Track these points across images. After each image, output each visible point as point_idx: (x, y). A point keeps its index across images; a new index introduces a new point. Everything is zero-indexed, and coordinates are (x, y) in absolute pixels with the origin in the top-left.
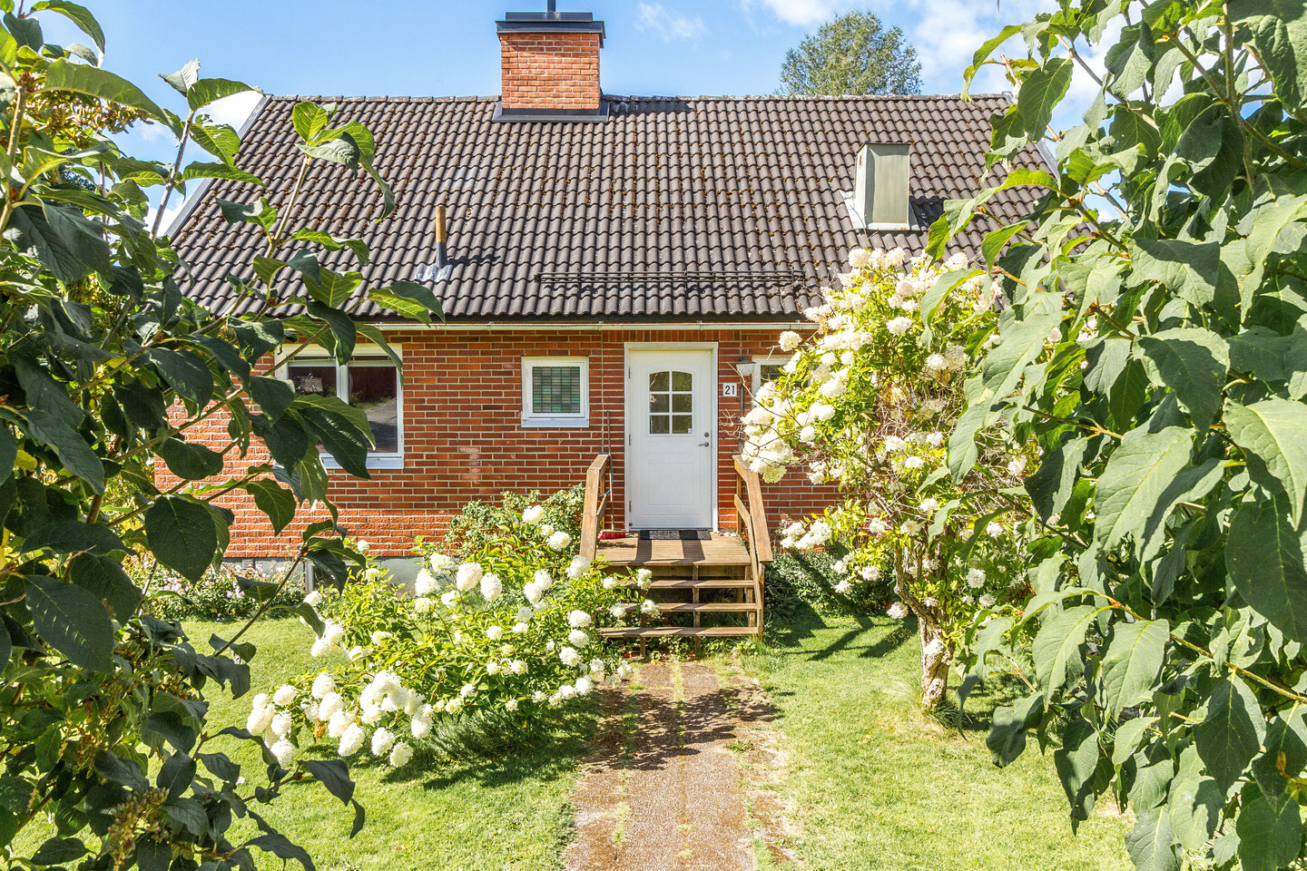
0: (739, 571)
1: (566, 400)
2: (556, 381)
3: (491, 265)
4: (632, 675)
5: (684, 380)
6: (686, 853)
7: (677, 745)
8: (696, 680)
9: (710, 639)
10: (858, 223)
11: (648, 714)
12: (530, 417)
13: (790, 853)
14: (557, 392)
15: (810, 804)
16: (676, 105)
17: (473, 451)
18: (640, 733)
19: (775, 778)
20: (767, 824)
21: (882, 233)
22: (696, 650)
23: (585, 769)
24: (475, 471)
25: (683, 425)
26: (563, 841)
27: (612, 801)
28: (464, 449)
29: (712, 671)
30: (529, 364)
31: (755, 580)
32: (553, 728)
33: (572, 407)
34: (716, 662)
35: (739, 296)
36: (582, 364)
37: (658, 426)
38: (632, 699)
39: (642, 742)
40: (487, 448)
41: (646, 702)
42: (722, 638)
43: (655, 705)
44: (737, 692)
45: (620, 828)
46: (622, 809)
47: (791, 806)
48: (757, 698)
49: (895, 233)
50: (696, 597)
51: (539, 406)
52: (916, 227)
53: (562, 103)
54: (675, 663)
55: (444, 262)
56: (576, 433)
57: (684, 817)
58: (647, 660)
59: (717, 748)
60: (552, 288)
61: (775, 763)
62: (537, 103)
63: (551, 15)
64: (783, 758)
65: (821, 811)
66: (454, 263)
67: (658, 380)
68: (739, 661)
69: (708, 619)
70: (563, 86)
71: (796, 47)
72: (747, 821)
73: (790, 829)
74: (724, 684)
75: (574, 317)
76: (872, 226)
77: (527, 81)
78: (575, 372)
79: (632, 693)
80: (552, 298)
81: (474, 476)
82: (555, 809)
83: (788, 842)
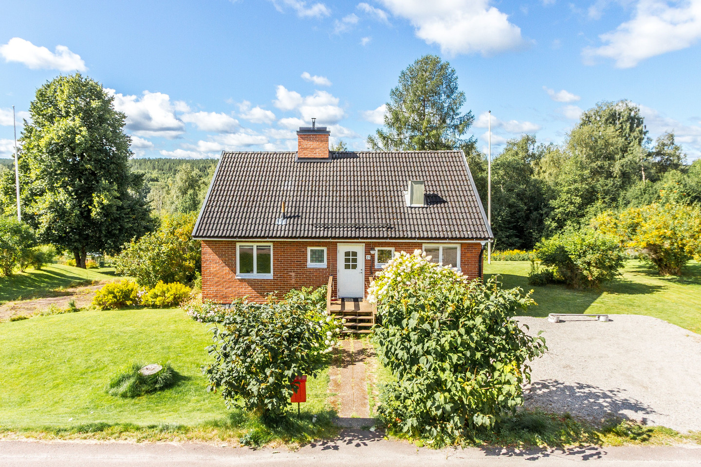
0: (369, 314)
1: (320, 259)
2: (317, 253)
3: (298, 219)
4: (341, 344)
5: (355, 254)
6: (353, 385)
7: (352, 362)
8: (357, 345)
9: (361, 333)
10: (409, 205)
11: (345, 354)
12: (310, 265)
13: (374, 385)
14: (317, 257)
15: (380, 376)
16: (353, 155)
17: (293, 274)
18: (343, 359)
19: (373, 371)
20: (370, 380)
21: (415, 208)
22: (357, 336)
23: (330, 367)
24: (294, 280)
25: (354, 267)
26: (328, 382)
27: (337, 374)
28: (290, 274)
29: (361, 343)
30: (309, 249)
31: (373, 317)
32: (322, 358)
33: (322, 261)
34: (362, 340)
35: (371, 231)
36: (325, 249)
37: (347, 267)
38: (341, 350)
39: (343, 361)
40: (297, 273)
41: (344, 351)
42: (364, 333)
43: (346, 352)
44: (367, 349)
45: (339, 380)
46: (339, 376)
47: (376, 376)
48: (372, 351)
49: (419, 208)
50: (357, 321)
51: (312, 261)
52: (426, 206)
53: (317, 156)
54: (352, 340)
55: (284, 218)
56: (323, 269)
57: (352, 378)
58: (344, 339)
59: (361, 363)
60: (316, 227)
61: (374, 367)
62: (309, 156)
63: (314, 127)
64: (376, 366)
65: (382, 377)
66: (287, 218)
67: (347, 254)
68: (368, 340)
69: (361, 328)
70: (317, 151)
71: (405, 69)
72: (366, 379)
73: (375, 381)
74: (364, 347)
75: (323, 238)
76: (412, 206)
77: (306, 149)
78: (323, 251)
79: (341, 349)
80: (316, 231)
81: (293, 281)
82: (326, 376)
83: (374, 384)
